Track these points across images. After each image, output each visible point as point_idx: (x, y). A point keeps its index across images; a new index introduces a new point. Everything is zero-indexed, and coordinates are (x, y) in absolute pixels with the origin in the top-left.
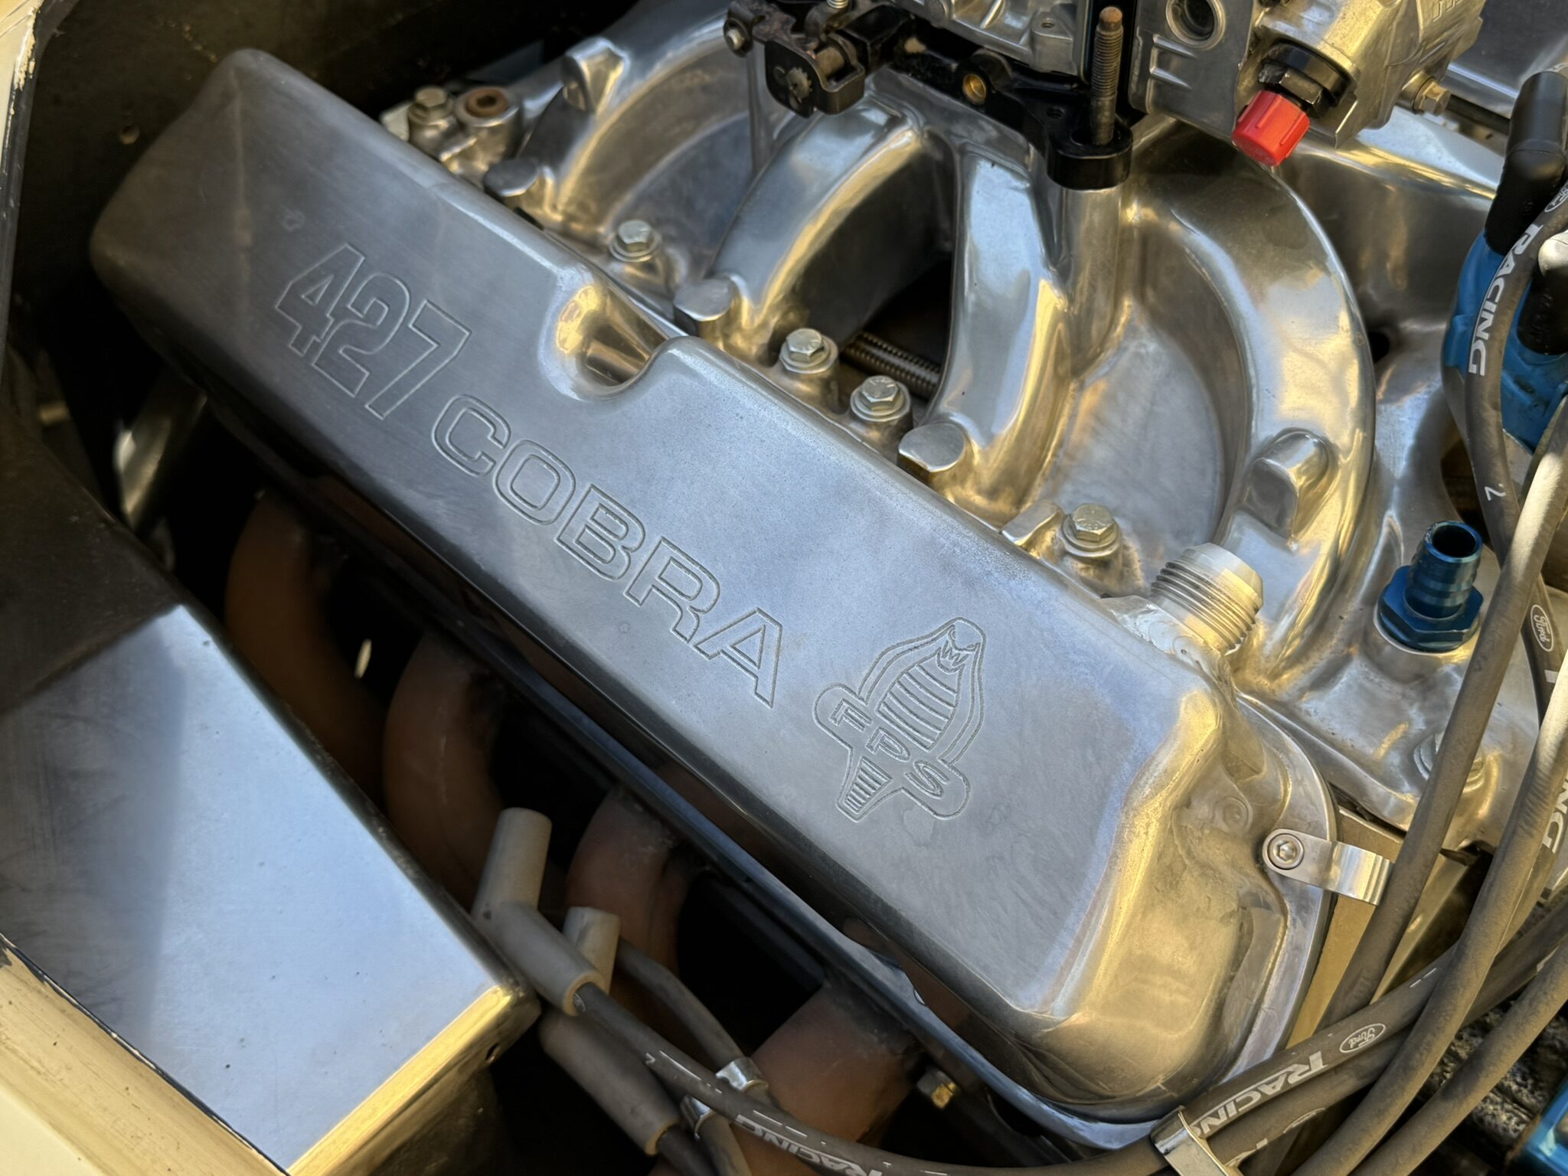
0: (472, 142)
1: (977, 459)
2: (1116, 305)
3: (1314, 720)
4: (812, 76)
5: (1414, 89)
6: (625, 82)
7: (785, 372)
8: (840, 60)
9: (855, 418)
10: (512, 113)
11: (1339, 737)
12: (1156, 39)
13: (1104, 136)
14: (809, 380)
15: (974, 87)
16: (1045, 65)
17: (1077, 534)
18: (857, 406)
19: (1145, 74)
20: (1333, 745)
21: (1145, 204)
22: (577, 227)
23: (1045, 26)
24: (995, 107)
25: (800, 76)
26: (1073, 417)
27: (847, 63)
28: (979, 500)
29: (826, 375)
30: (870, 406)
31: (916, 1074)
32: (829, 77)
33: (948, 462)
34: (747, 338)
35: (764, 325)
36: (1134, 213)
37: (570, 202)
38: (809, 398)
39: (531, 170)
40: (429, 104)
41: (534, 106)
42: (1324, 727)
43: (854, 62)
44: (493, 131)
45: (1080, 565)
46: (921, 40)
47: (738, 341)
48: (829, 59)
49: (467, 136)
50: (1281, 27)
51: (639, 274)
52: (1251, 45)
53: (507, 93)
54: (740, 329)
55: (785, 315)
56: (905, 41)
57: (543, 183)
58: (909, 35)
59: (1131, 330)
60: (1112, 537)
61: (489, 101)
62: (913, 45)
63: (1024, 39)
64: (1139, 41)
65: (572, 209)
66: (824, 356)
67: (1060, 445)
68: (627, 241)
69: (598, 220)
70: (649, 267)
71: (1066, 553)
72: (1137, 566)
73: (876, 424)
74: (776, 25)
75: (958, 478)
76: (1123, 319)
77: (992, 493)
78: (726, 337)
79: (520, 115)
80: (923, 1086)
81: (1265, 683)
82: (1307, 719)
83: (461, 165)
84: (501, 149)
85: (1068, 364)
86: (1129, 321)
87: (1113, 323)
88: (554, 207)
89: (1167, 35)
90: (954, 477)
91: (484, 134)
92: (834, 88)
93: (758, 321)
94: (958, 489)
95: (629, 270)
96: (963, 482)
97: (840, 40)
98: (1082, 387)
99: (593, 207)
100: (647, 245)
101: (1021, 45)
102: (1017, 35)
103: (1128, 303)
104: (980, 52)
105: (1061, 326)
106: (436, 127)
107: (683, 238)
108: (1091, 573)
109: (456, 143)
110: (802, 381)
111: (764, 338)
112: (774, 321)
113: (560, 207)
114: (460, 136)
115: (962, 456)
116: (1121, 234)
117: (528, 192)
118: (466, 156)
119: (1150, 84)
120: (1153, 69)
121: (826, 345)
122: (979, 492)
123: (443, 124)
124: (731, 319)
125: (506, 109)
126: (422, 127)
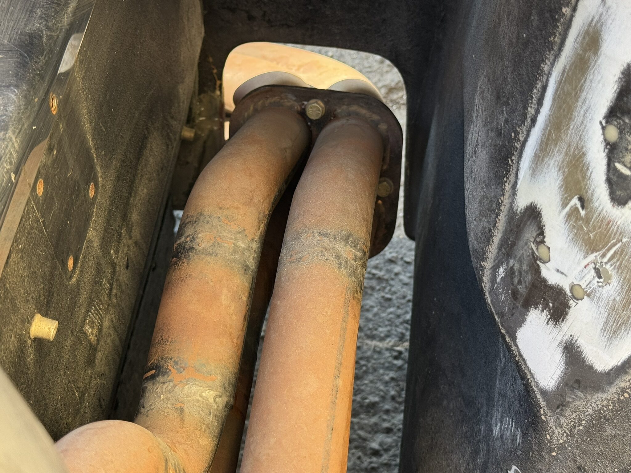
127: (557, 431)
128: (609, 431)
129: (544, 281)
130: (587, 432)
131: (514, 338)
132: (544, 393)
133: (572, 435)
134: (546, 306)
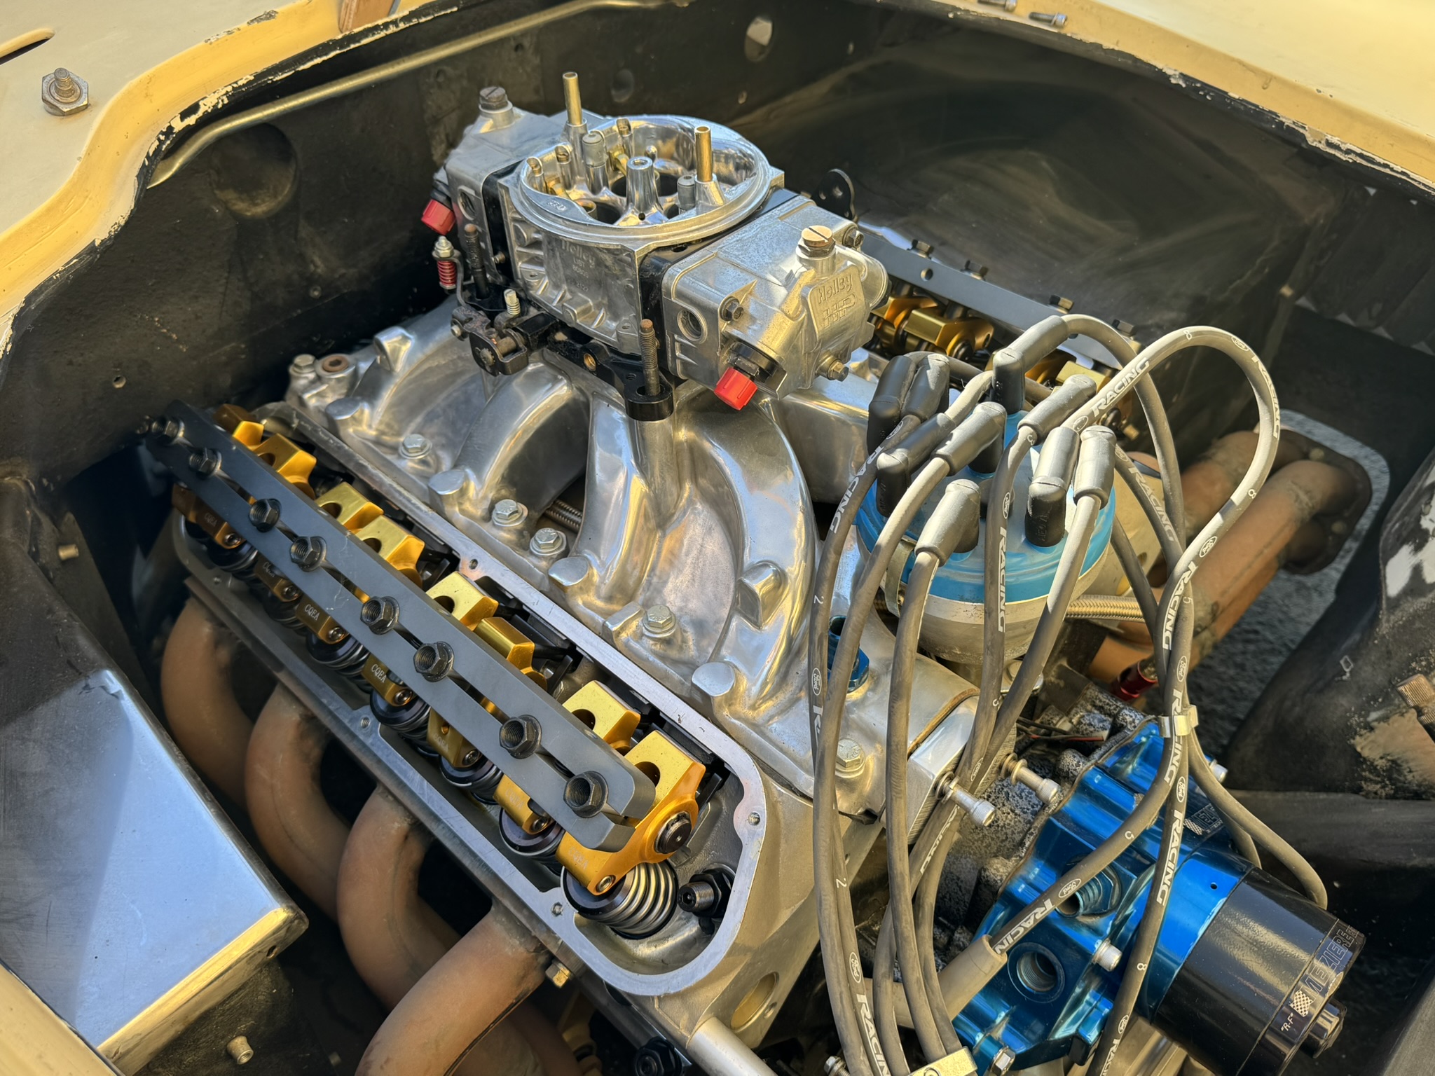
0: (324, 387)
1: (596, 579)
2: (681, 487)
3: (773, 735)
4: (494, 354)
5: (827, 366)
6: (411, 353)
7: (494, 525)
8: (513, 345)
9: (532, 553)
10: (351, 370)
11: (785, 746)
12: (676, 337)
13: (654, 390)
14: (509, 531)
15: (590, 362)
16: (626, 351)
17: (649, 623)
18: (533, 546)
19: (675, 358)
20: (781, 750)
21: (690, 429)
22: (386, 438)
23: (624, 328)
24: (603, 373)
25: (486, 353)
26: (659, 553)
27: (517, 346)
28: (600, 604)
29: (519, 528)
30: (539, 546)
31: (547, 965)
32: (505, 355)
33: (577, 579)
34: (474, 505)
35: (485, 497)
36: (683, 434)
37: (381, 422)
38: (509, 542)
39: (356, 404)
40: (302, 365)
41: (364, 366)
42: (778, 740)
43: (521, 345)
44: (339, 380)
45: (651, 642)
46: (565, 334)
47: (468, 506)
48: (507, 343)
49: (322, 384)
50: (735, 332)
51: (416, 466)
52: (722, 341)
53: (348, 358)
54: (469, 499)
55: (498, 491)
56: (554, 334)
57: (362, 412)
58: (557, 331)
59: (690, 502)
60: (671, 625)
61: (337, 363)
62: (560, 336)
63: (615, 334)
64: (668, 338)
65: (382, 427)
66: (518, 516)
67: (653, 569)
68: (409, 447)
69: (399, 434)
70: (424, 462)
71: (643, 635)
72: (691, 643)
73: (543, 557)
74: (478, 324)
75: (583, 589)
76: (686, 495)
77: (610, 599)
78: (460, 504)
79: (356, 372)
80: (549, 972)
81: (750, 714)
82: (769, 734)
83: (318, 401)
84: (344, 391)
85: (652, 523)
86: (690, 496)
87: (679, 496)
88: (370, 426)
89: (680, 335)
90: (581, 589)
91: (333, 383)
92: (507, 361)
93: (481, 495)
94: (585, 597)
95: (410, 464)
96: (587, 592)
97: (512, 333)
98: (664, 536)
99: (396, 427)
100: (422, 449)
101: (613, 338)
102: (611, 333)
103: (688, 486)
104: (592, 341)
105: (645, 501)
106: (306, 378)
107: (449, 445)
108: (658, 647)
109: (314, 389)
110: (504, 531)
111: (486, 505)
112: (491, 495)
113: (374, 426)
114: (318, 383)
115: (586, 576)
116: (675, 448)
117: (353, 417)
118: (320, 395)
119: (678, 362)
120: (678, 353)
121: (520, 510)
122: (599, 597)
123: (312, 376)
124: (463, 492)
125: (348, 367)
126: (298, 378)
127: (1385, 625)
128: (1418, 625)
129: (1420, 526)
130: (1404, 626)
131: (1385, 564)
132: (1388, 599)
133: (1393, 628)
134: (1415, 542)
